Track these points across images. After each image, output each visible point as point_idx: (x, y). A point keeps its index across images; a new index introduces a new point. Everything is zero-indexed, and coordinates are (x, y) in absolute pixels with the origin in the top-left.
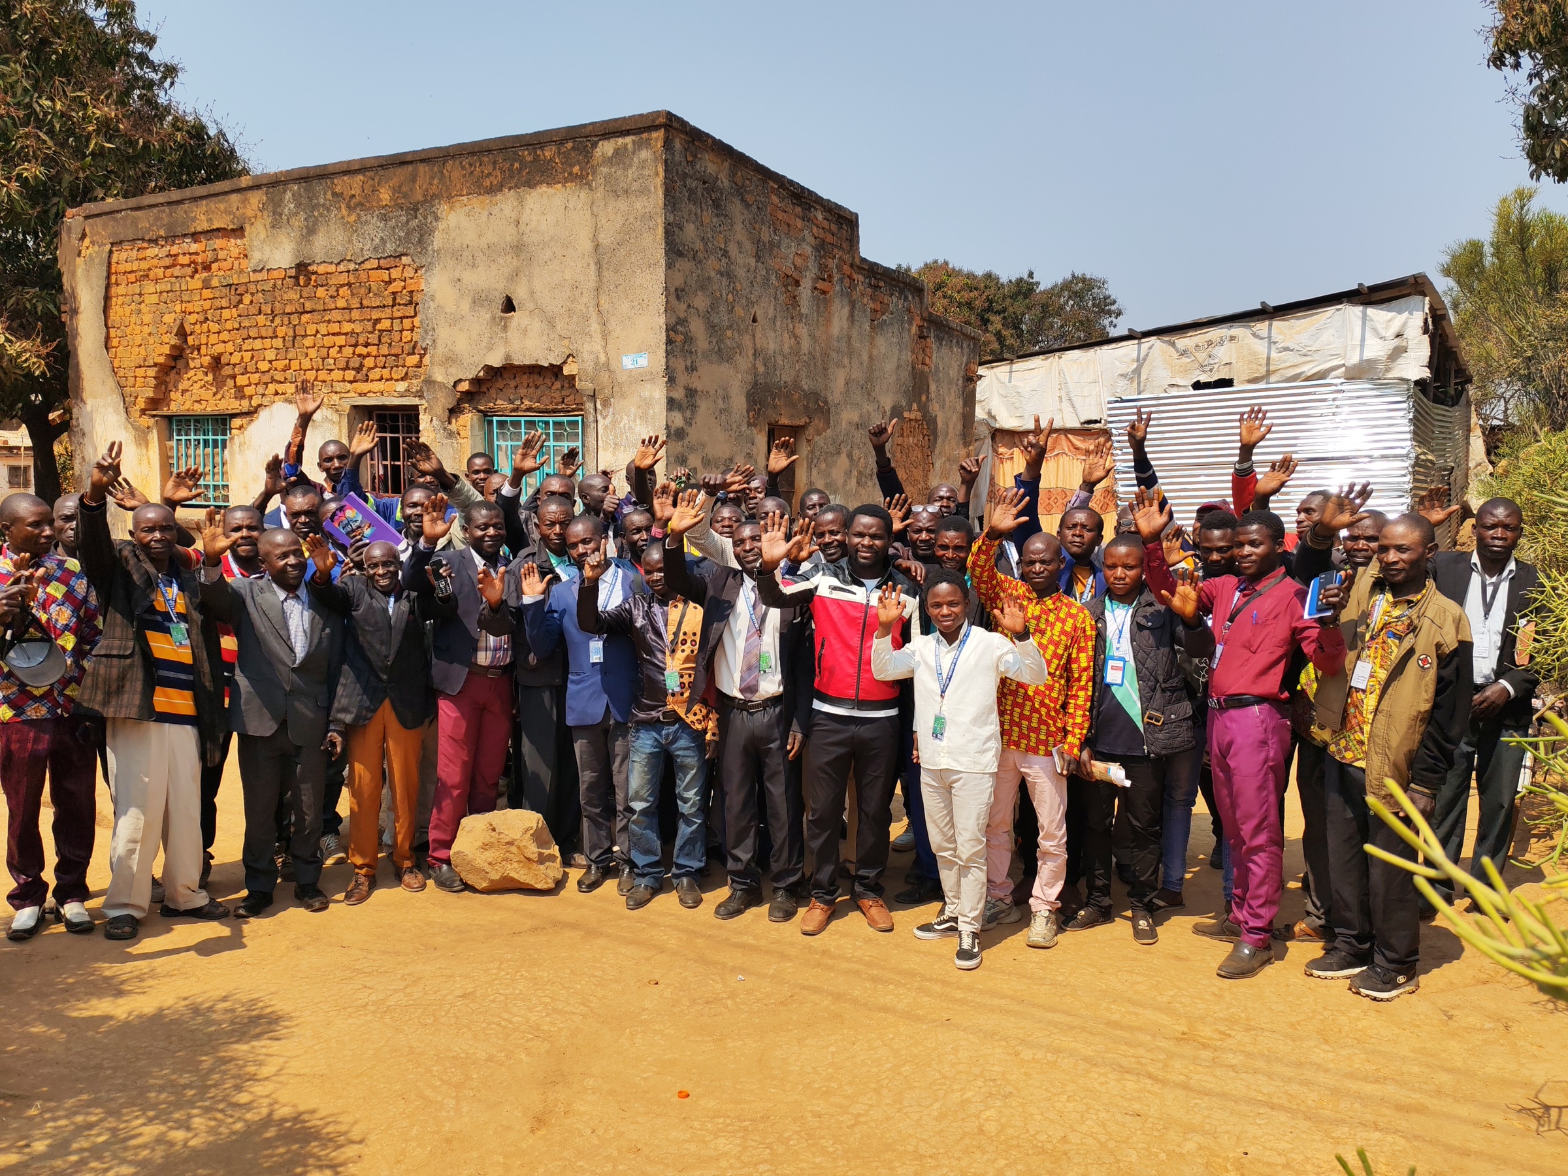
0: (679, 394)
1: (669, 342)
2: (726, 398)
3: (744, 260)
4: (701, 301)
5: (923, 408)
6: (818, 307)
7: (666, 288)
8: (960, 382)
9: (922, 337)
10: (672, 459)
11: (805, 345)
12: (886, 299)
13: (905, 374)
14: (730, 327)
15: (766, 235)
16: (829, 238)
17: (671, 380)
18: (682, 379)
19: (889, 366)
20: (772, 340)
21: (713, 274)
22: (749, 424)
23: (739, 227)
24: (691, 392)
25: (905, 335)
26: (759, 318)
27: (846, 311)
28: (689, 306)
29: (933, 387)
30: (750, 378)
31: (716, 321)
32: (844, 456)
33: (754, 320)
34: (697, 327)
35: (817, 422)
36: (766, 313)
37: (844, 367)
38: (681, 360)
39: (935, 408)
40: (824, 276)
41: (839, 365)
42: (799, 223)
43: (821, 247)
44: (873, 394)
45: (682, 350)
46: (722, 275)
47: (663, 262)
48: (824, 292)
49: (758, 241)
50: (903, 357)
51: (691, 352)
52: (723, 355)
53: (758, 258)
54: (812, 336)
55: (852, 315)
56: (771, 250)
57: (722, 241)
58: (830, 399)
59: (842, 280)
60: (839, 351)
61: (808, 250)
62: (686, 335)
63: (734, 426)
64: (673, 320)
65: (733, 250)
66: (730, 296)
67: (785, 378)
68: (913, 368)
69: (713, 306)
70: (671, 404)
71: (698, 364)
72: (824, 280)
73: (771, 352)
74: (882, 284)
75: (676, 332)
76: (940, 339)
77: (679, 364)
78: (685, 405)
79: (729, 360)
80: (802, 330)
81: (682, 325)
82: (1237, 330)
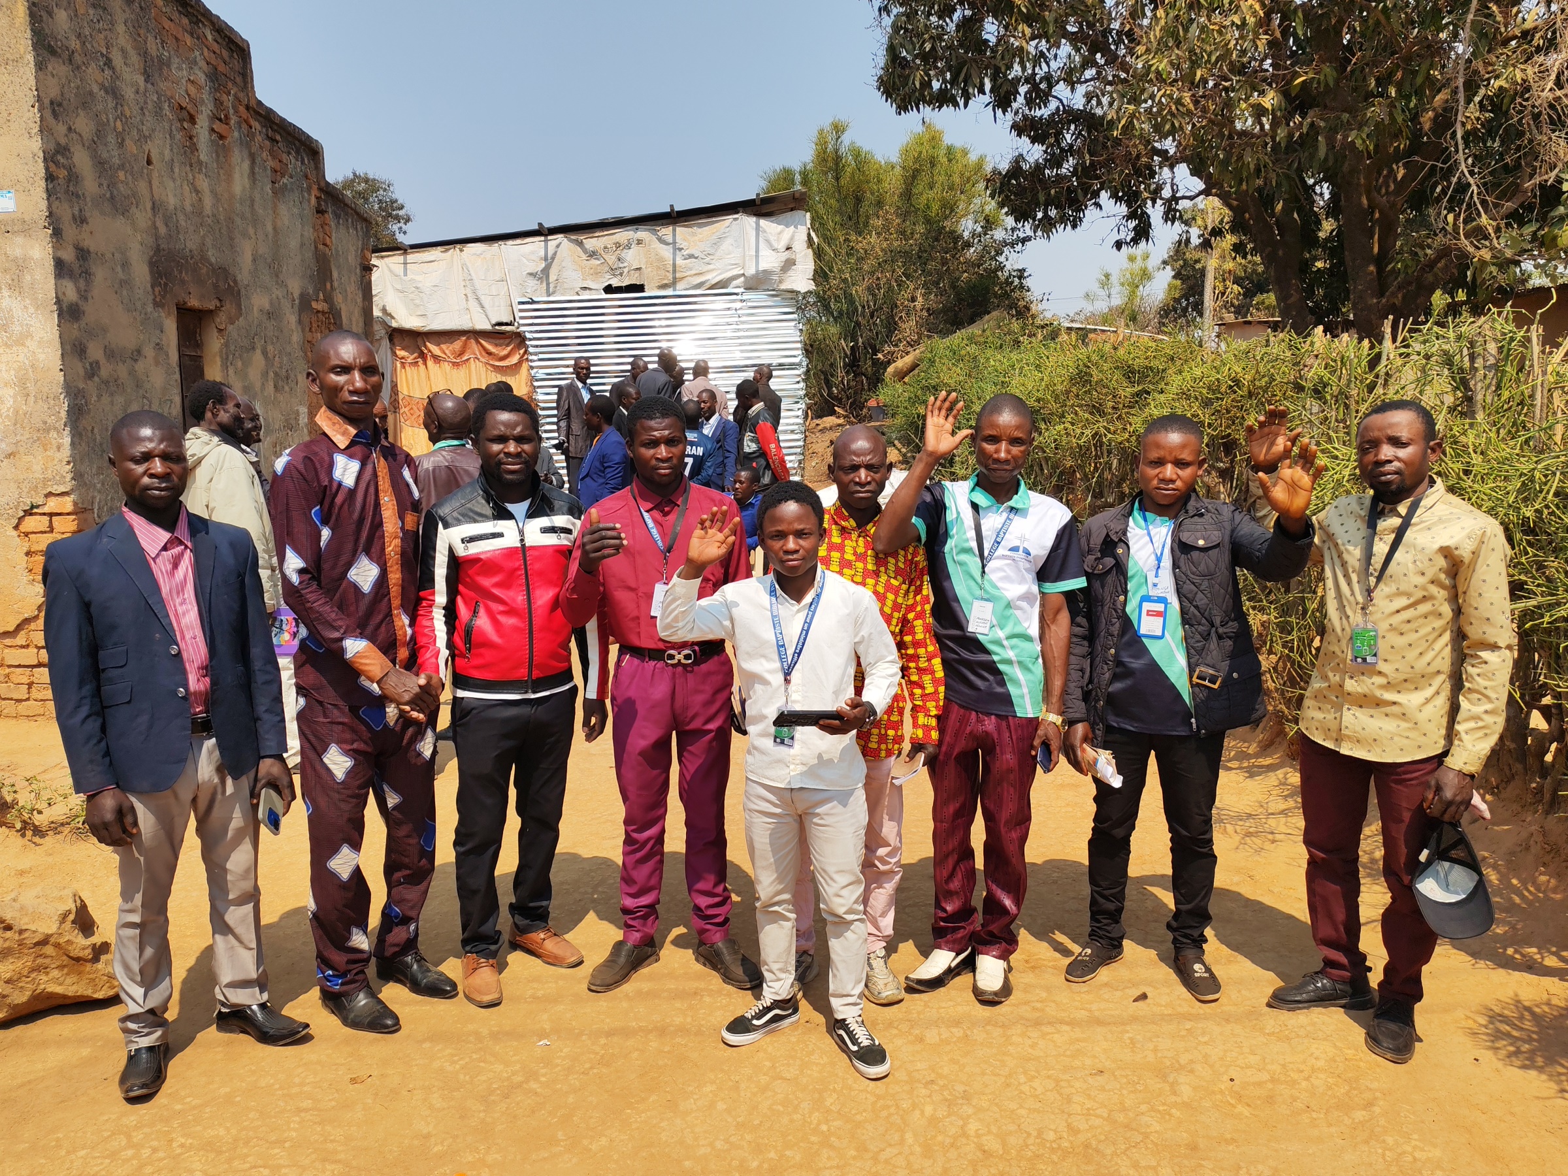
0: (68, 255)
1: (50, 177)
2: (125, 265)
3: (131, 77)
4: (84, 124)
5: (328, 299)
6: (218, 156)
7: (39, 99)
8: (358, 271)
9: (320, 211)
10: (68, 347)
11: (208, 201)
12: (284, 157)
13: (309, 255)
14: (122, 167)
15: (153, 46)
16: (222, 68)
17: (57, 233)
18: (70, 231)
19: (294, 243)
20: (172, 193)
21: (95, 88)
22: (156, 304)
23: (121, 28)
24: (83, 254)
25: (305, 205)
26: (154, 160)
27: (246, 165)
28: (70, 129)
29: (335, 274)
30: (150, 241)
31: (105, 155)
32: (258, 351)
33: (149, 162)
34: (81, 160)
35: (229, 306)
36: (162, 154)
37: (250, 238)
38: (66, 206)
39: (338, 299)
40: (219, 117)
41: (245, 235)
42: (189, 40)
43: (214, 76)
44: (281, 276)
45: (67, 192)
46: (107, 92)
47: (30, 58)
48: (221, 137)
49: (144, 54)
50: (306, 233)
51: (78, 196)
52: (118, 205)
53: (148, 78)
54: (214, 193)
55: (252, 173)
56: (161, 69)
57: (103, 43)
58: (239, 278)
59: (239, 124)
60: (243, 217)
61: (201, 78)
62: (70, 169)
63: (139, 305)
64: (52, 146)
65: (117, 60)
66: (119, 123)
67: (190, 245)
68: (316, 248)
69: (100, 134)
70: (61, 269)
71: (88, 214)
72: (220, 120)
73: (171, 207)
74: (278, 138)
75: (57, 164)
76: (337, 217)
77: (66, 212)
78: (77, 271)
79: (125, 212)
80: (203, 183)
81: (63, 155)
82: (643, 234)
